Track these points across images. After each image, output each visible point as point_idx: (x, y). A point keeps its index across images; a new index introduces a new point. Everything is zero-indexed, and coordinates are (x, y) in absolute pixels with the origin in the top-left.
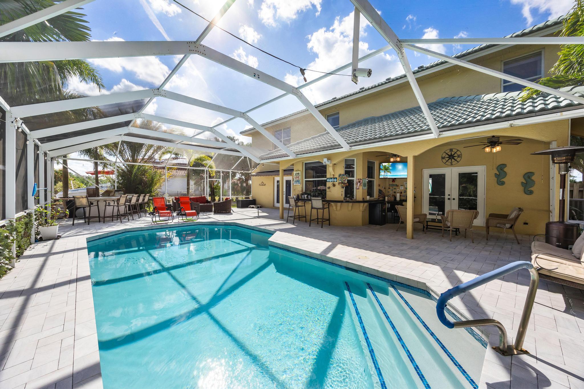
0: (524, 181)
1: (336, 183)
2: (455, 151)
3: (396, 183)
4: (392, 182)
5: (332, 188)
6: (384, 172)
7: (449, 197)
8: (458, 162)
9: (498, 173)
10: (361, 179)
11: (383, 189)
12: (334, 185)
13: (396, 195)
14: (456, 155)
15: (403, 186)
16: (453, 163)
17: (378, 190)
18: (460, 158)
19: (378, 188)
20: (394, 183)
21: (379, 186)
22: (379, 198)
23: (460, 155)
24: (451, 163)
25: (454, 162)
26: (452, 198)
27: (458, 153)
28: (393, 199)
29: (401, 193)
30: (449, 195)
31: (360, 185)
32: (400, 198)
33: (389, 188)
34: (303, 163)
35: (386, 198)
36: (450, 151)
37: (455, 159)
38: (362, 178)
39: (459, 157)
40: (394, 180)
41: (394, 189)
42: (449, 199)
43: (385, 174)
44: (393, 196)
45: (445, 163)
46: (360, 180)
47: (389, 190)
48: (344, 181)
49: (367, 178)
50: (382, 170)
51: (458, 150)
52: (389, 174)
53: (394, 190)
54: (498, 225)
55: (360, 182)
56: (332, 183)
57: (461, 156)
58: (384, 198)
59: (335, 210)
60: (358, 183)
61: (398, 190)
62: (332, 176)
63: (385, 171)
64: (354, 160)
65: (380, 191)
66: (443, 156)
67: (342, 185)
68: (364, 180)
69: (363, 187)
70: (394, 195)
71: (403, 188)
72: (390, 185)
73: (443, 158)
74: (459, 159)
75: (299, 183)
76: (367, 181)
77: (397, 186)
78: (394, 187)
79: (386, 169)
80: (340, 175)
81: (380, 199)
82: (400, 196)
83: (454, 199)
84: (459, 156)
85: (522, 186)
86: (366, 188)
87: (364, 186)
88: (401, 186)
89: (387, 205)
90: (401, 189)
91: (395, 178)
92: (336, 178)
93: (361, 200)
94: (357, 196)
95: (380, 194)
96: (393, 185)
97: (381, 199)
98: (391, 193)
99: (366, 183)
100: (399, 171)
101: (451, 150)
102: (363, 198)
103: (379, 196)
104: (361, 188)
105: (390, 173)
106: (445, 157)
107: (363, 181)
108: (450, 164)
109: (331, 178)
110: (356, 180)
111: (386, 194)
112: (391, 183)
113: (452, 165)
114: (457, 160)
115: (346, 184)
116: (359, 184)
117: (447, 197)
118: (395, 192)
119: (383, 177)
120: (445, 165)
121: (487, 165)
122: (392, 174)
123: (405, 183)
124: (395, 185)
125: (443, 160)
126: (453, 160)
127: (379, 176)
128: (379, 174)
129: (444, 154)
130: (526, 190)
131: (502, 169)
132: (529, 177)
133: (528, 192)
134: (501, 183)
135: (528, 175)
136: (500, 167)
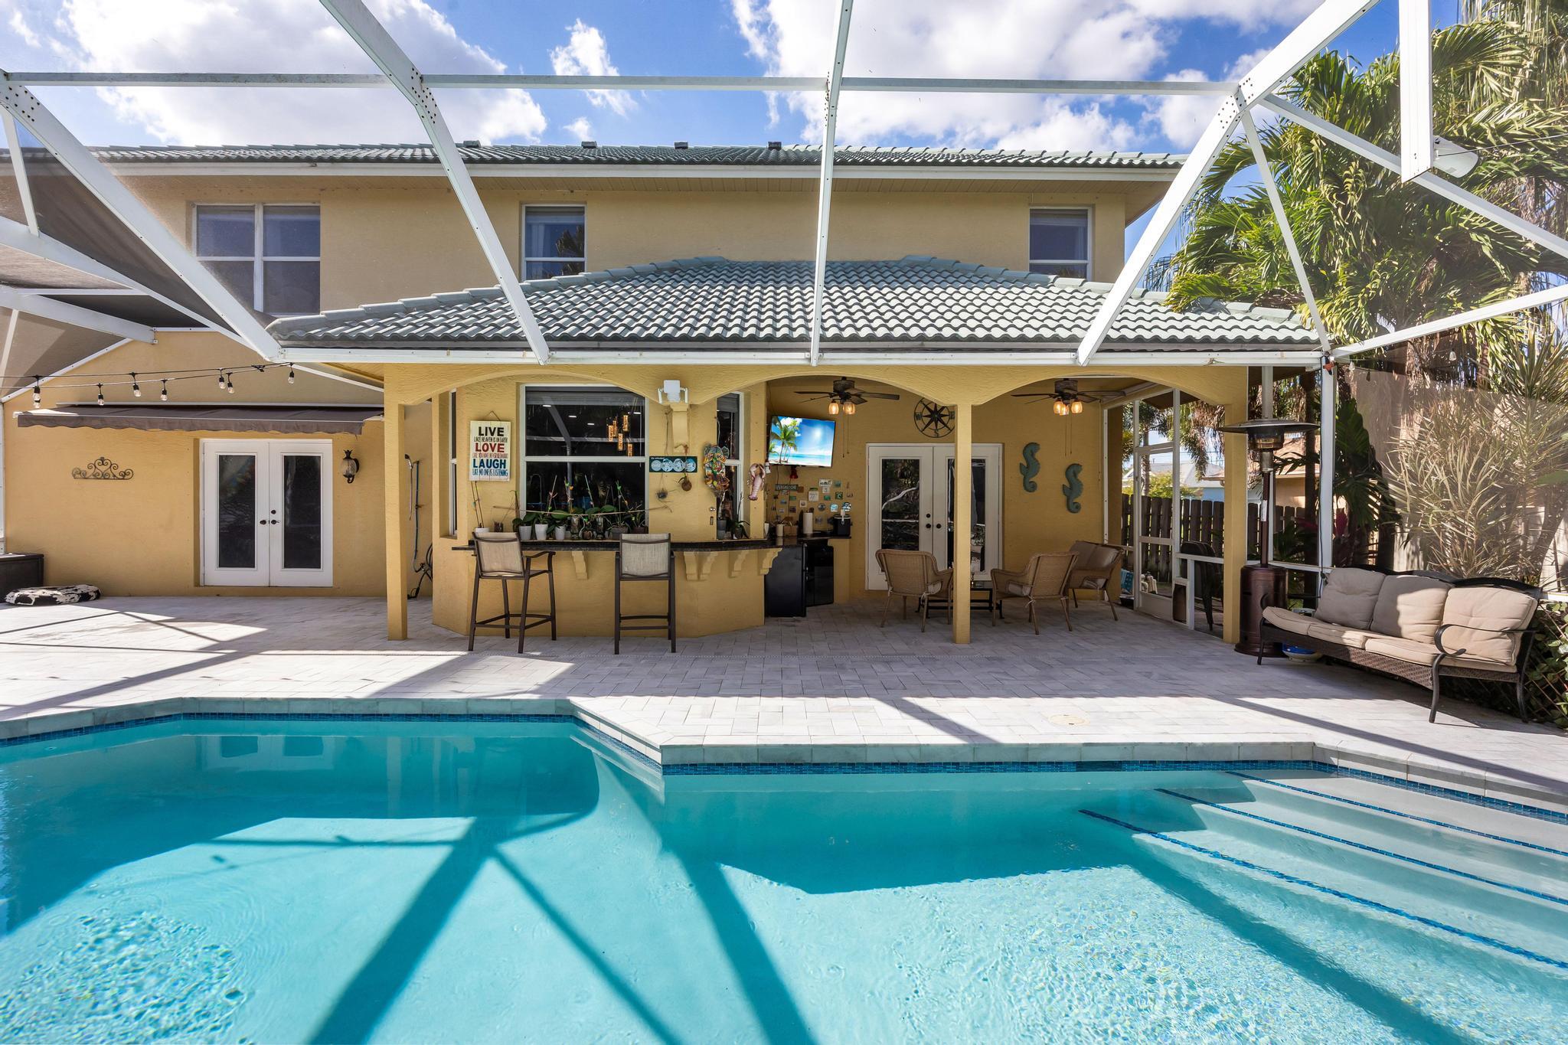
0: (1067, 484)
1: (696, 478)
5: (676, 497)
6: (783, 444)
7: (929, 521)
8: (950, 430)
9: (1025, 464)
10: (761, 466)
12: (686, 485)
14: (945, 412)
15: (817, 489)
16: (941, 433)
18: (954, 422)
20: (794, 482)
23: (954, 413)
24: (936, 430)
25: (943, 431)
26: (935, 524)
27: (951, 408)
28: (794, 531)
29: (816, 510)
30: (928, 516)
31: (761, 484)
32: (815, 526)
33: (778, 497)
34: (518, 384)
37: (943, 423)
41: (790, 498)
42: (928, 526)
43: (784, 451)
45: (923, 430)
46: (760, 469)
47: (776, 503)
48: (718, 470)
50: (777, 437)
52: (792, 451)
54: (1086, 583)
55: (761, 475)
56: (682, 475)
57: (956, 416)
59: (695, 577)
60: (755, 479)
61: (802, 502)
62: (680, 452)
63: (785, 441)
66: (918, 411)
67: (715, 483)
70: (792, 519)
71: (816, 498)
72: (778, 488)
73: (917, 417)
74: (951, 424)
75: (504, 473)
77: (800, 489)
78: (793, 494)
79: (788, 438)
80: (707, 448)
82: (815, 519)
83: (939, 526)
84: (952, 416)
85: (1064, 494)
88: (812, 489)
90: (810, 499)
91: (800, 467)
92: (695, 459)
93: (762, 535)
94: (751, 523)
96: (788, 489)
98: (782, 511)
100: (814, 444)
104: (761, 495)
105: (795, 447)
106: (921, 413)
108: (932, 433)
109: (673, 459)
110: (747, 467)
112: (787, 480)
113: (938, 437)
114: (948, 425)
115: (723, 480)
117: (923, 521)
118: (794, 510)
119: (777, 459)
120: (923, 436)
121: (1004, 445)
122: (798, 453)
123: (823, 481)
124: (795, 487)
125: (919, 422)
126: (940, 425)
127: (768, 456)
128: (768, 451)
129: (921, 406)
130: (1071, 504)
131: (1033, 455)
132: (1075, 475)
133: (1073, 507)
134: (1030, 487)
135: (1072, 471)
136: (1030, 450)
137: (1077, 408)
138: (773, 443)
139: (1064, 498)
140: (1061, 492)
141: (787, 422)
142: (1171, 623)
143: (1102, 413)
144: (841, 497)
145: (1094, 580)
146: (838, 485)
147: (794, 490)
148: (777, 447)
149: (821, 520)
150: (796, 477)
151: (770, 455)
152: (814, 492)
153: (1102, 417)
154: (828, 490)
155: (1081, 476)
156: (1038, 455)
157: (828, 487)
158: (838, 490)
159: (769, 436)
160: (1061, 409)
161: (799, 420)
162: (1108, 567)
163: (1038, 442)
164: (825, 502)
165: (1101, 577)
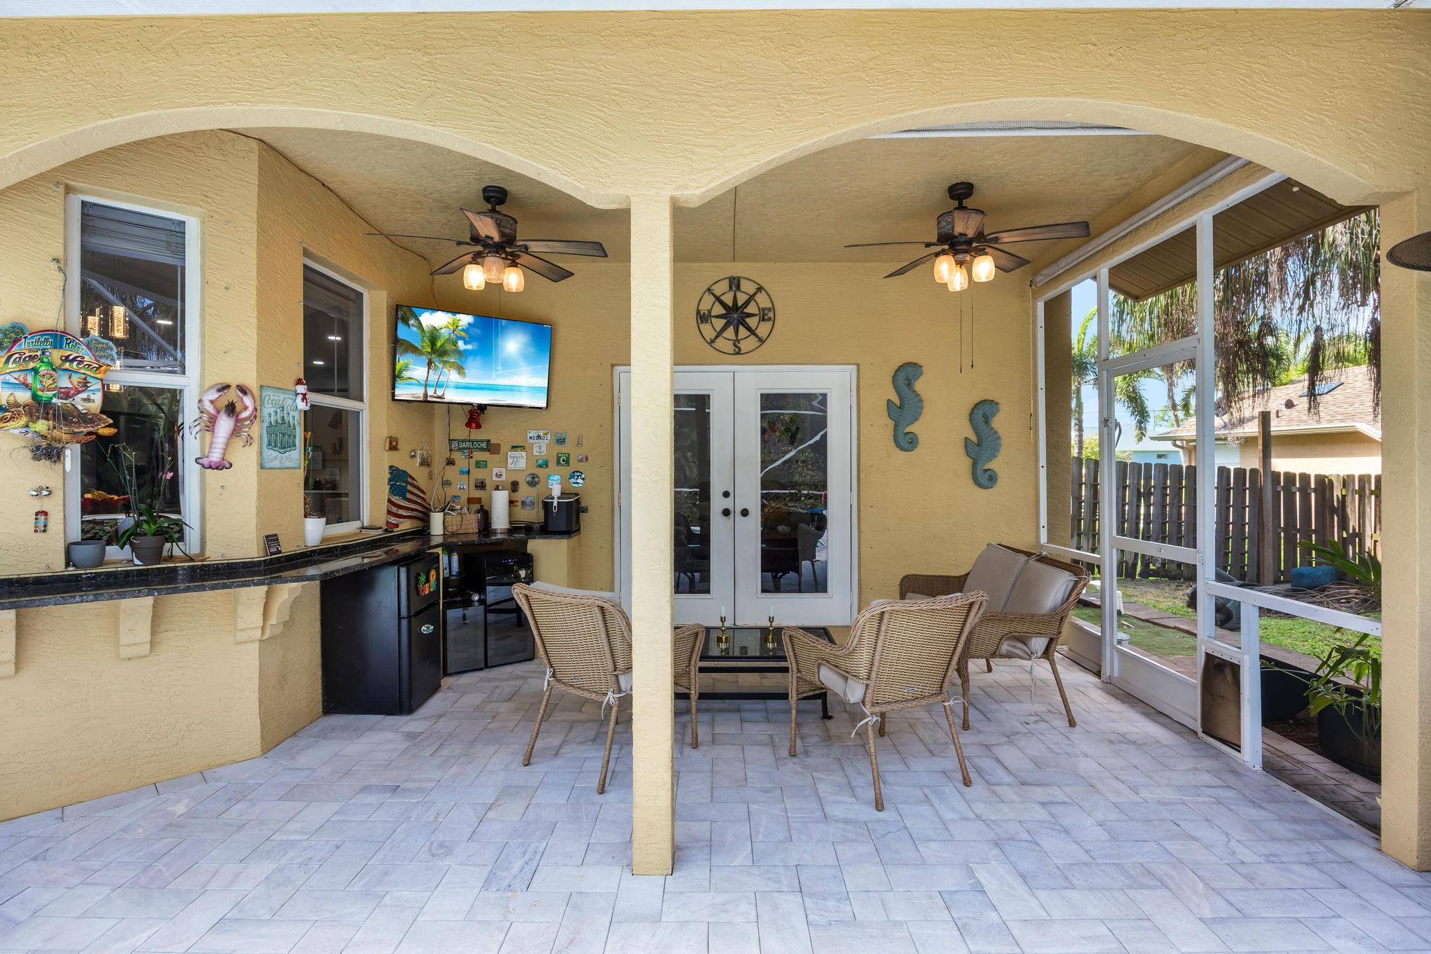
2: (748, 288)
3: (490, 431)
4: (468, 425)
6: (430, 364)
7: (728, 503)
8: (762, 341)
10: (243, 390)
11: (413, 468)
13: (490, 499)
14: (752, 309)
15: (522, 448)
16: (744, 346)
17: (386, 475)
18: (767, 325)
19: (388, 459)
20: (476, 435)
21: (393, 446)
22: (393, 520)
23: (769, 309)
24: (736, 343)
25: (748, 344)
26: (739, 509)
27: (762, 300)
28: (471, 523)
29: (514, 486)
30: (726, 494)
31: (235, 432)
32: (510, 514)
33: (450, 462)
35: (437, 520)
36: (731, 288)
37: (748, 328)
38: (252, 383)
39: (764, 320)
40: (476, 414)
41: (478, 464)
42: (726, 513)
43: (433, 377)
44: (476, 507)
45: (713, 341)
46: (232, 395)
47: (452, 473)
48: (66, 394)
49: (301, 389)
50: (411, 349)
51: (760, 289)
52: (453, 376)
53: (478, 474)
55: (231, 409)
57: (771, 315)
58: (425, 519)
60: (213, 420)
61: (496, 472)
63: (435, 358)
64: (178, 230)
65: (399, 481)
66: (704, 307)
67: (41, 426)
68: (270, 395)
69: (269, 454)
70: (478, 500)
71: (522, 464)
72: (455, 445)
73: (703, 318)
74: (763, 330)
76: (302, 406)
77: (492, 448)
78: (478, 456)
79: (437, 350)
81: (397, 531)
82: (511, 502)
83: (745, 513)
84: (764, 316)
85: (968, 454)
86: (296, 457)
87: (279, 438)
88: (514, 448)
89: (443, 560)
90: (510, 466)
91: (482, 408)
93: (251, 550)
94: (209, 526)
95: (395, 499)
96: (470, 448)
97: (406, 526)
98: (462, 487)
99: (297, 420)
100: (508, 365)
101: (735, 283)
102: (271, 539)
103: (389, 512)
104: (246, 458)
105: (460, 370)
106: (710, 311)
107: (268, 410)
108: (729, 347)
110: (203, 391)
111: (434, 494)
112: (461, 432)
113: (738, 353)
114: (758, 332)
115: (84, 418)
116: (225, 425)
117: (717, 502)
118: (481, 485)
119: (418, 393)
120: (713, 351)
121: (858, 365)
122: (467, 381)
123: (533, 433)
124: (484, 445)
125: (706, 328)
126: (743, 332)
127: (393, 388)
128: (395, 377)
129: (709, 299)
130: (979, 471)
131: (909, 385)
132: (987, 420)
133: (984, 479)
134: (906, 442)
135: (982, 413)
136: (906, 375)
137: (984, 268)
138: (402, 361)
139: (967, 462)
140: (962, 450)
141: (434, 320)
142: (1196, 733)
143: (1035, 309)
144: (567, 462)
145: (1023, 640)
146: (561, 441)
147: (482, 449)
148: (416, 370)
149: (532, 503)
150: (479, 426)
151: (399, 383)
152: (517, 454)
153: (1035, 316)
154: (544, 449)
155: (998, 423)
156: (919, 386)
157: (544, 443)
158: (563, 449)
159: (397, 345)
160: (947, 271)
161: (465, 320)
162: (1054, 611)
163: (920, 362)
164: (540, 472)
165: (1039, 634)
